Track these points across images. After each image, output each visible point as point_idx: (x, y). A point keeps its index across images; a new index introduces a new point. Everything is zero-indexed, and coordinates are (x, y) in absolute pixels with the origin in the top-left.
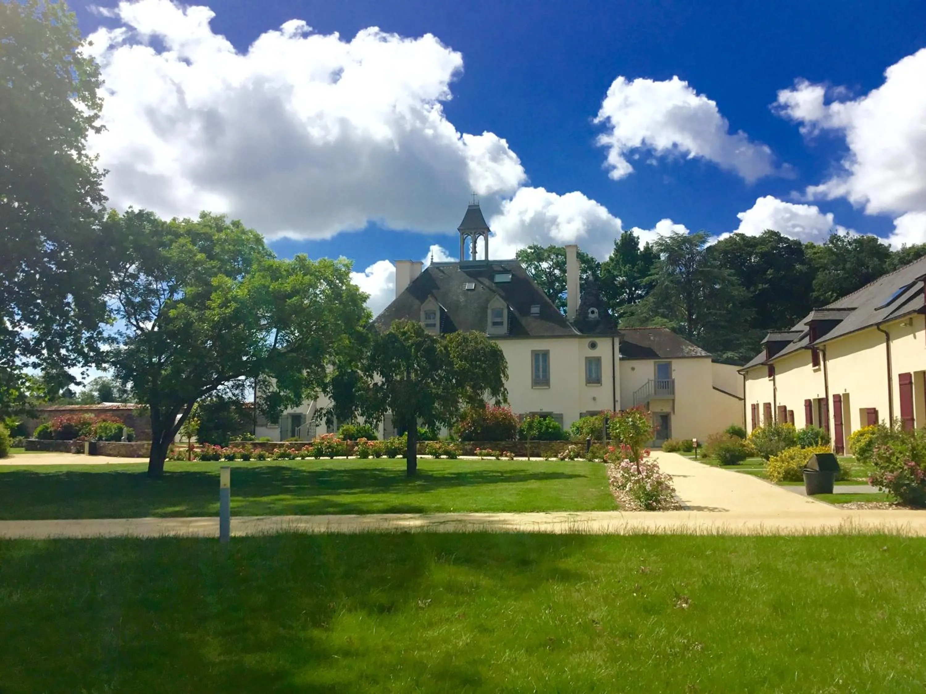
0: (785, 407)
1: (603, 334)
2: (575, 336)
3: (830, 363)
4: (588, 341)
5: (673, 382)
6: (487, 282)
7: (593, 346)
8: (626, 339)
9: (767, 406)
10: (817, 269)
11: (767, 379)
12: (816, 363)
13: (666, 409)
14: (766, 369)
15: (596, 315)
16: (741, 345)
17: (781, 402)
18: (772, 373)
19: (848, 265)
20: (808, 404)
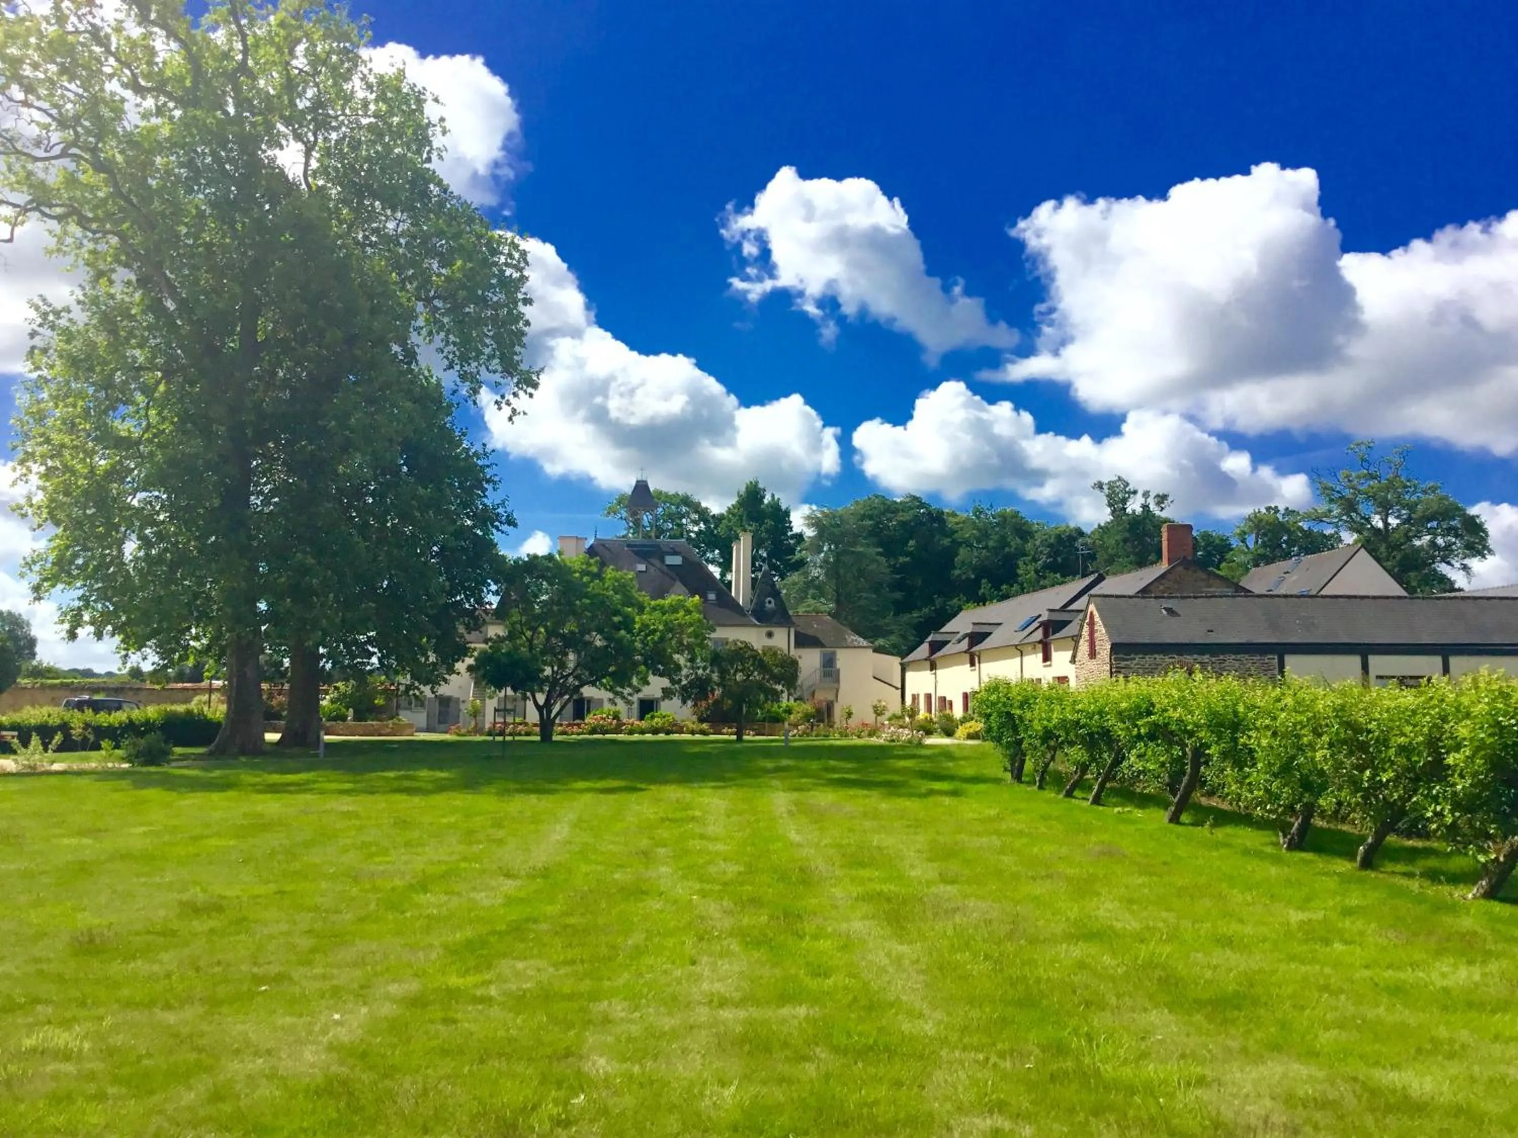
0: (944, 698)
1: (779, 624)
2: (755, 625)
3: (983, 665)
4: (765, 630)
5: (838, 671)
6: (657, 562)
7: (770, 635)
8: (799, 629)
9: (928, 697)
10: (960, 544)
11: (928, 672)
12: (972, 664)
13: (831, 697)
14: (928, 664)
15: (773, 605)
16: (891, 632)
17: (940, 693)
18: (933, 667)
19: (991, 544)
20: (966, 696)
